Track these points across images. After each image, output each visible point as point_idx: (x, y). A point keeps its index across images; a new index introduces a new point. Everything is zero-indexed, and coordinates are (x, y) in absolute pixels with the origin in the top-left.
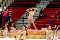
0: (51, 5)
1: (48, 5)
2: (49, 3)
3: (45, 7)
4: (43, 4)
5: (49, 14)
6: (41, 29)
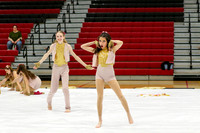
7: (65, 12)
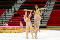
0: (23, 7)
1: (21, 7)
2: (22, 5)
3: (18, 8)
4: (17, 6)
5: (21, 13)
6: (19, 26)
7: (47, 5)
